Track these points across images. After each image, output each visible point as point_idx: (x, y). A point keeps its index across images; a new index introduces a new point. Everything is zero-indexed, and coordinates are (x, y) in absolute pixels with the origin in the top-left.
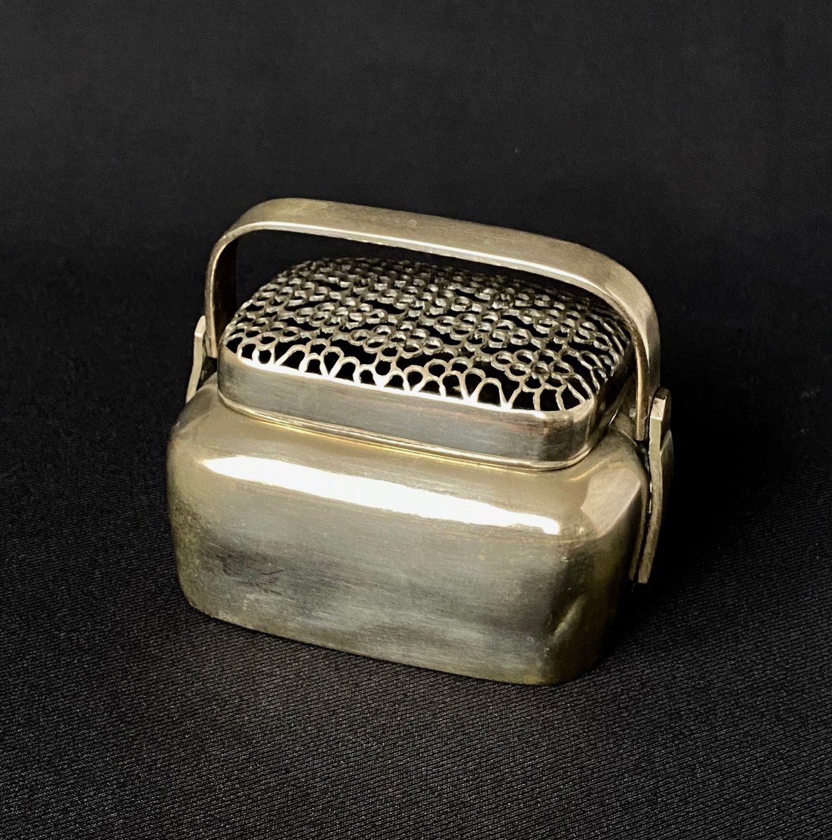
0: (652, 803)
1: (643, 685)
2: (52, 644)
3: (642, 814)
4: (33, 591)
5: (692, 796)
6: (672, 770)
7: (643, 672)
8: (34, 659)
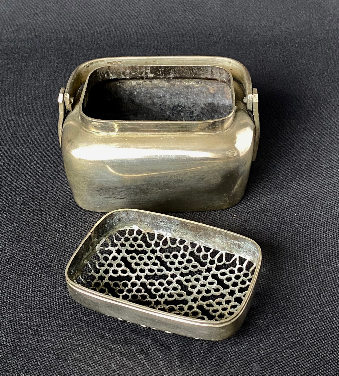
0: (319, 296)
1: (315, 242)
2: (77, 228)
3: (315, 301)
4: (67, 204)
5: (335, 293)
6: (327, 281)
7: (314, 236)
8: (70, 236)
